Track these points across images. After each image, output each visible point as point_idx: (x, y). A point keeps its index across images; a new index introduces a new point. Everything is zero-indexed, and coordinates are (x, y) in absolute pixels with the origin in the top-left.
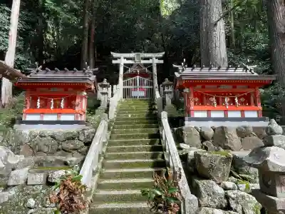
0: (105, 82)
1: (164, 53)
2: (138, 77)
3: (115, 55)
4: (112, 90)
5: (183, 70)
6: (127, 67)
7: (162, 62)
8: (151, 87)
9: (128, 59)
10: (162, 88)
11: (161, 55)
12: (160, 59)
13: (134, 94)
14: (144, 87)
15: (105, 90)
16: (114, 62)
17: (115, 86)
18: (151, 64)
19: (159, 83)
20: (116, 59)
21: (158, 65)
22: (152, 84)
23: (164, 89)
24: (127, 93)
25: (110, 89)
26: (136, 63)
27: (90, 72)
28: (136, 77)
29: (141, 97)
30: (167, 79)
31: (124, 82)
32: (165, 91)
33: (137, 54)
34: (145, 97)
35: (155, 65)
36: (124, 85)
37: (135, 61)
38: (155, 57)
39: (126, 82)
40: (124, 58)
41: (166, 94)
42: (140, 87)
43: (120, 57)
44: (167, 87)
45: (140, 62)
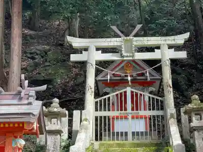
1: (187, 35)
2: (129, 90)
4: (70, 122)
8: (160, 113)
9: (105, 50)
10: (184, 118)
11: (180, 39)
12: (177, 48)
14: (142, 113)
15: (55, 124)
16: (74, 57)
17: (76, 113)
18: (159, 61)
19: (177, 106)
21: (174, 62)
22: (161, 106)
23: (190, 121)
24: (103, 128)
25: (65, 120)
26: (125, 59)
27: (30, 94)
28: (124, 90)
29: (138, 133)
30: (197, 97)
31: (96, 103)
32: (192, 124)
33: (126, 40)
34: (146, 133)
35: (168, 63)
36: (96, 110)
37: (122, 56)
38: (168, 45)
39: (101, 101)
40: (98, 49)
41: (196, 133)
42: (135, 113)
43: (88, 47)
44: (196, 114)
45: (133, 56)
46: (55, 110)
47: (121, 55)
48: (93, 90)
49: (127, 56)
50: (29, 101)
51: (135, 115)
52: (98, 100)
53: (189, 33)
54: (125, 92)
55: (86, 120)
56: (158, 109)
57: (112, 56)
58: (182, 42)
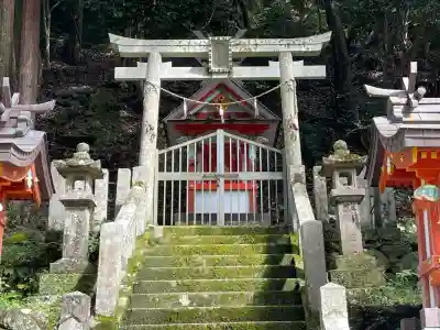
0: (83, 156)
1: (327, 37)
2: (220, 134)
3: (124, 44)
4: (112, 189)
5: (408, 108)
6: (174, 93)
7: (319, 71)
8: (277, 176)
10: (320, 182)
11: (315, 43)
12: (309, 60)
13: (203, 203)
14: (244, 176)
15: (81, 190)
16: (121, 73)
17: (123, 173)
18: (275, 82)
19: (309, 159)
20: (130, 62)
21: (303, 85)
23: (330, 185)
24: (172, 203)
25: (102, 184)
26: (214, 77)
27: (21, 117)
28: (212, 135)
29: (235, 216)
30: (344, 143)
31: (161, 156)
32: (335, 192)
33: (218, 42)
34: (250, 216)
35: (293, 85)
36: (161, 169)
37: (209, 72)
38: (293, 53)
39: (169, 154)
40: (165, 60)
41: (341, 207)
42: (231, 176)
43: (148, 54)
44: (341, 175)
45: (229, 73)
46: (82, 162)
47: (208, 69)
48: (155, 131)
49: (218, 73)
50: (18, 129)
51: (231, 179)
52: (165, 151)
53: (330, 34)
54: (215, 138)
55: (140, 184)
56: (272, 170)
57: (191, 71)
58: (318, 48)
